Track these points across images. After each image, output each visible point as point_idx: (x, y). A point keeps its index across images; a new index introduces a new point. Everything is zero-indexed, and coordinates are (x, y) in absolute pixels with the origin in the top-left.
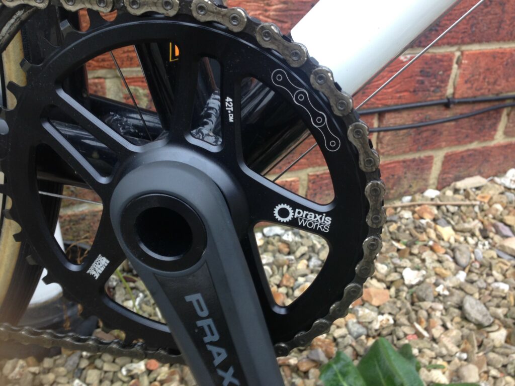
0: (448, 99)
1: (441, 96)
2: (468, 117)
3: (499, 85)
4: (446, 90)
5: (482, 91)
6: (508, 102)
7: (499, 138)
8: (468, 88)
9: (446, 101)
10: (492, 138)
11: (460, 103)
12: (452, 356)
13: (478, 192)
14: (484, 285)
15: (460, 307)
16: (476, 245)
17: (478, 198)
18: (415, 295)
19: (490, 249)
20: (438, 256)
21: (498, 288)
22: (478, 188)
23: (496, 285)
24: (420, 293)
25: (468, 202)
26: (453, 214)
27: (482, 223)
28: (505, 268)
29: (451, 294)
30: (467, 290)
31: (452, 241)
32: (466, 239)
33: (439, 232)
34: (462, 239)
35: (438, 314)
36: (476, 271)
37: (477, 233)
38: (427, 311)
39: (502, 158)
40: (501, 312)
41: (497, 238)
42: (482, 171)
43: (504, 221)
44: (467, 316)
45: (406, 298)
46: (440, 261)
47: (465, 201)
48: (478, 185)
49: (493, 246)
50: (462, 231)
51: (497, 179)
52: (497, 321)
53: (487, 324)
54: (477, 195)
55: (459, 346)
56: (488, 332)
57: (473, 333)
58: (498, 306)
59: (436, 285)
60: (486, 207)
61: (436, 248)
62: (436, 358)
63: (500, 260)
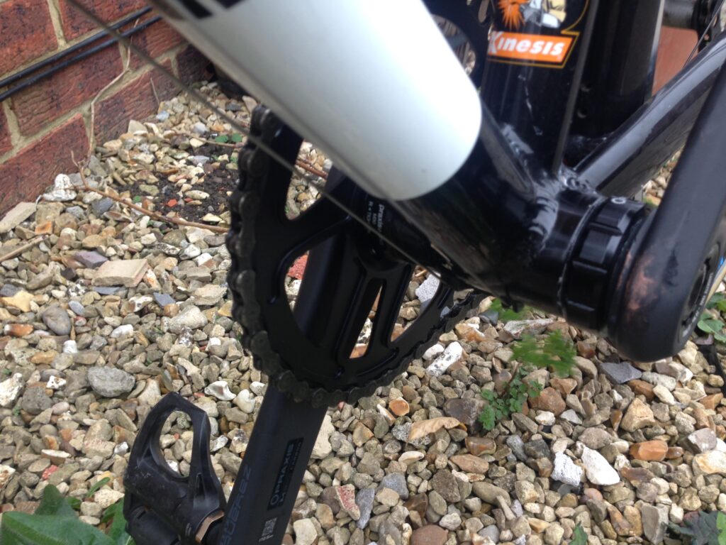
7: (19, 144)
10: (9, 146)
13: (32, 224)
15: (89, 389)
16: (68, 294)
17: (36, 232)
18: (23, 413)
19: (87, 291)
21: (121, 335)
23: (116, 332)
24: (29, 406)
26: (16, 270)
27: (60, 262)
28: (116, 305)
29: (70, 381)
30: (86, 362)
31: (34, 307)
33: (11, 305)
34: (46, 298)
35: (67, 416)
36: (85, 329)
37: (60, 279)
38: (51, 422)
40: (137, 363)
41: (88, 273)
42: (23, 194)
43: (84, 246)
44: (102, 394)
45: (14, 425)
46: (33, 345)
47: (23, 245)
48: (27, 215)
49: (88, 287)
50: (40, 287)
51: (46, 196)
52: (140, 376)
53: (130, 388)
54: (34, 229)
55: (112, 440)
56: (137, 396)
57: (120, 409)
58: (132, 357)
59: (44, 379)
60: (53, 238)
61: (17, 330)
63: (105, 298)
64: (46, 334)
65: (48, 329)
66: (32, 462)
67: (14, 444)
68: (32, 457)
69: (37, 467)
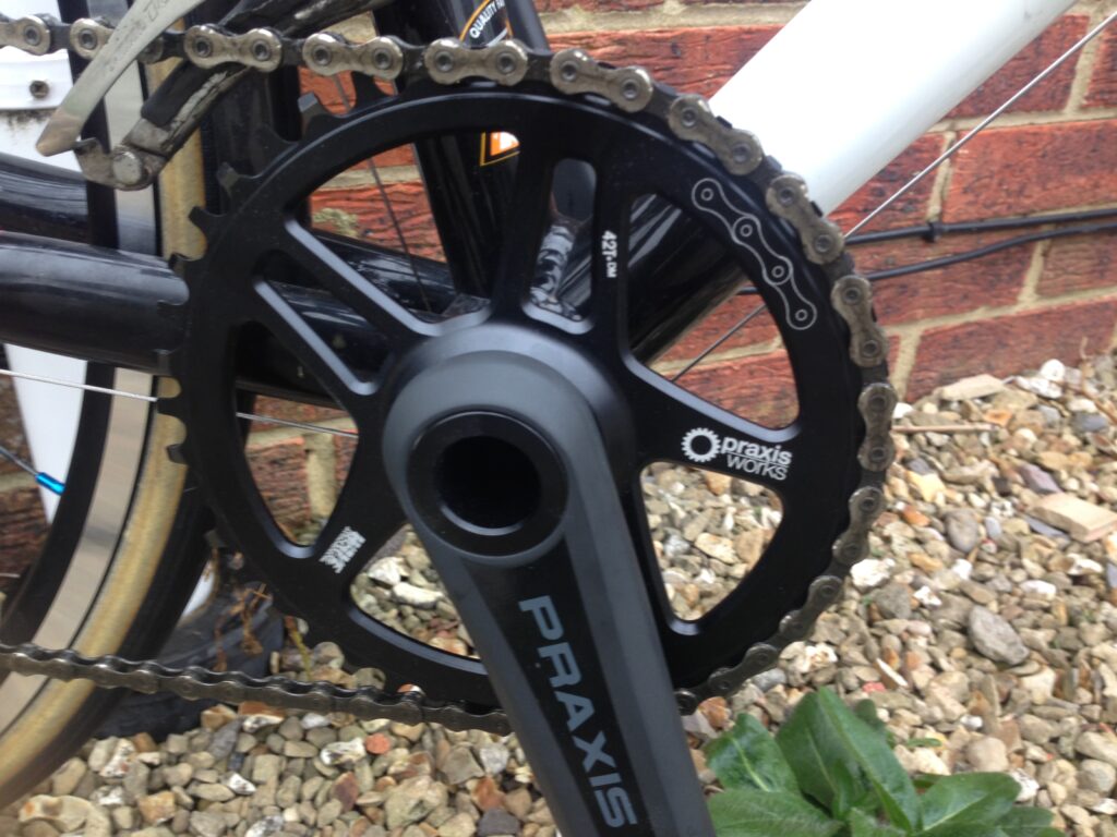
0: (931, 225)
1: (917, 219)
2: (968, 259)
3: (1029, 197)
4: (926, 208)
5: (996, 208)
6: (1046, 229)
7: (1028, 300)
8: (970, 203)
9: (925, 228)
10: (1013, 300)
11: (954, 232)
12: (951, 722)
13: (987, 406)
14: (1007, 586)
15: (964, 630)
16: (988, 508)
17: (986, 418)
18: (874, 607)
19: (1016, 516)
20: (916, 531)
21: (1034, 591)
22: (985, 399)
23: (1031, 584)
24: (886, 603)
25: (967, 426)
26: (939, 448)
27: (998, 465)
28: (1047, 552)
29: (946, 605)
30: (975, 597)
31: (940, 501)
32: (966, 499)
33: (914, 484)
34: (959, 498)
35: (922, 642)
36: (990, 559)
37: (989, 485)
38: (899, 637)
39: (1031, 338)
40: (1042, 637)
41: (1028, 496)
42: (993, 363)
43: (1039, 461)
44: (977, 644)
45: (857, 613)
46: (919, 541)
47: (962, 424)
48: (986, 392)
49: (1020, 511)
50: (958, 483)
51: (1022, 381)
52: (1036, 655)
53: (1016, 660)
54: (984, 412)
55: (964, 703)
56: (1020, 676)
57: (991, 677)
58: (1036, 626)
59: (915, 586)
60: (1003, 434)
61: (910, 515)
62: (921, 727)
63: (1036, 536)
64: (940, 538)
65: (946, 535)
66: (858, 664)
67: (847, 634)
68: (861, 659)
69: (863, 673)
